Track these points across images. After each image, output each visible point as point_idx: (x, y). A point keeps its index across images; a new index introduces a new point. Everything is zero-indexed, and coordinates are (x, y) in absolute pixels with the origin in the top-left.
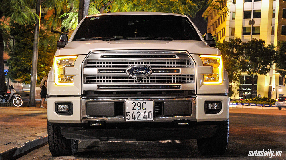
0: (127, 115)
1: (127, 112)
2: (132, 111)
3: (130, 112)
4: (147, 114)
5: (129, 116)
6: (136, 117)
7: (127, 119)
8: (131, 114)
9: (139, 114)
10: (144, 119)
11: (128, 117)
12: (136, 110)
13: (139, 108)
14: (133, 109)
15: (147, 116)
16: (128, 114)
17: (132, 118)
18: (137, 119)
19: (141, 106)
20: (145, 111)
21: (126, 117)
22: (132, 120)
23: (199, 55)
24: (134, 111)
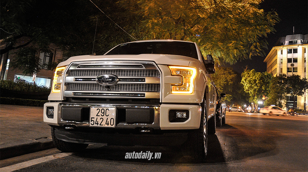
0: (92, 121)
1: (92, 118)
2: (96, 117)
3: (94, 118)
4: (109, 120)
5: (93, 121)
6: (99, 123)
7: (91, 124)
8: (95, 120)
9: (102, 119)
10: (106, 126)
11: (92, 123)
12: (99, 116)
13: (103, 114)
14: (97, 115)
15: (109, 123)
16: (93, 119)
17: (96, 124)
18: (100, 125)
19: (104, 113)
20: (107, 117)
21: (91, 122)
22: (95, 125)
23: (168, 65)
24: (97, 117)
